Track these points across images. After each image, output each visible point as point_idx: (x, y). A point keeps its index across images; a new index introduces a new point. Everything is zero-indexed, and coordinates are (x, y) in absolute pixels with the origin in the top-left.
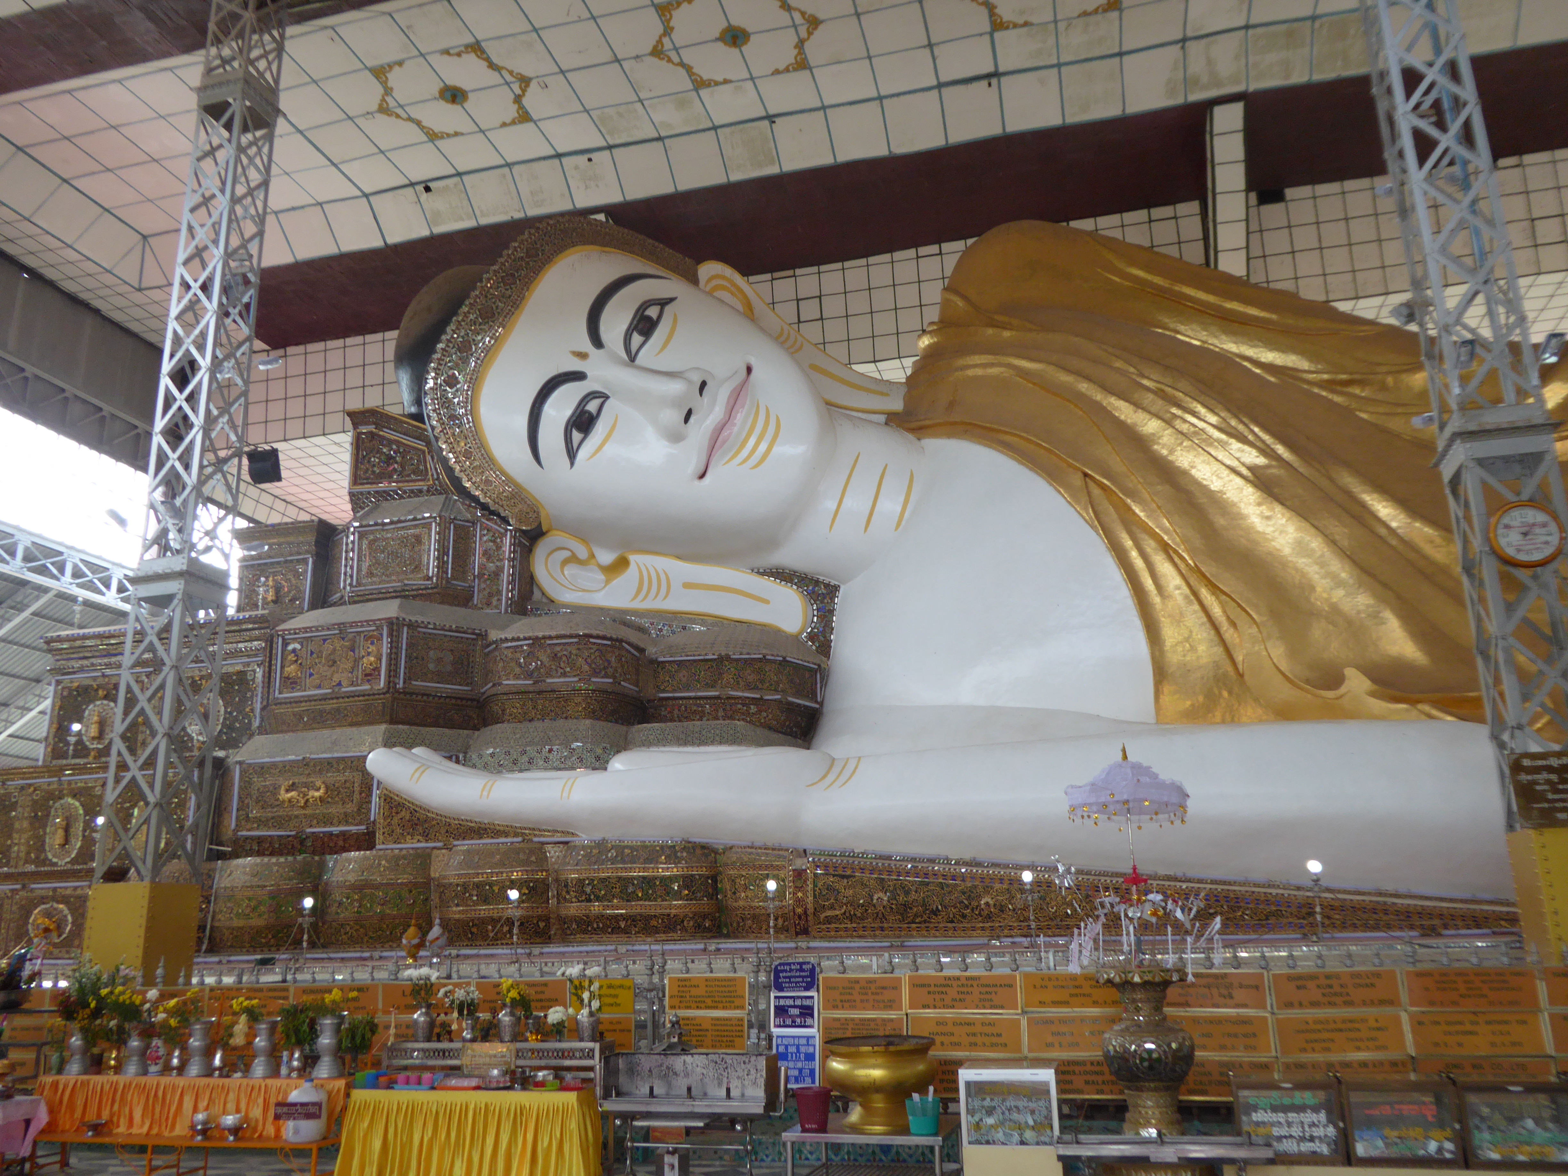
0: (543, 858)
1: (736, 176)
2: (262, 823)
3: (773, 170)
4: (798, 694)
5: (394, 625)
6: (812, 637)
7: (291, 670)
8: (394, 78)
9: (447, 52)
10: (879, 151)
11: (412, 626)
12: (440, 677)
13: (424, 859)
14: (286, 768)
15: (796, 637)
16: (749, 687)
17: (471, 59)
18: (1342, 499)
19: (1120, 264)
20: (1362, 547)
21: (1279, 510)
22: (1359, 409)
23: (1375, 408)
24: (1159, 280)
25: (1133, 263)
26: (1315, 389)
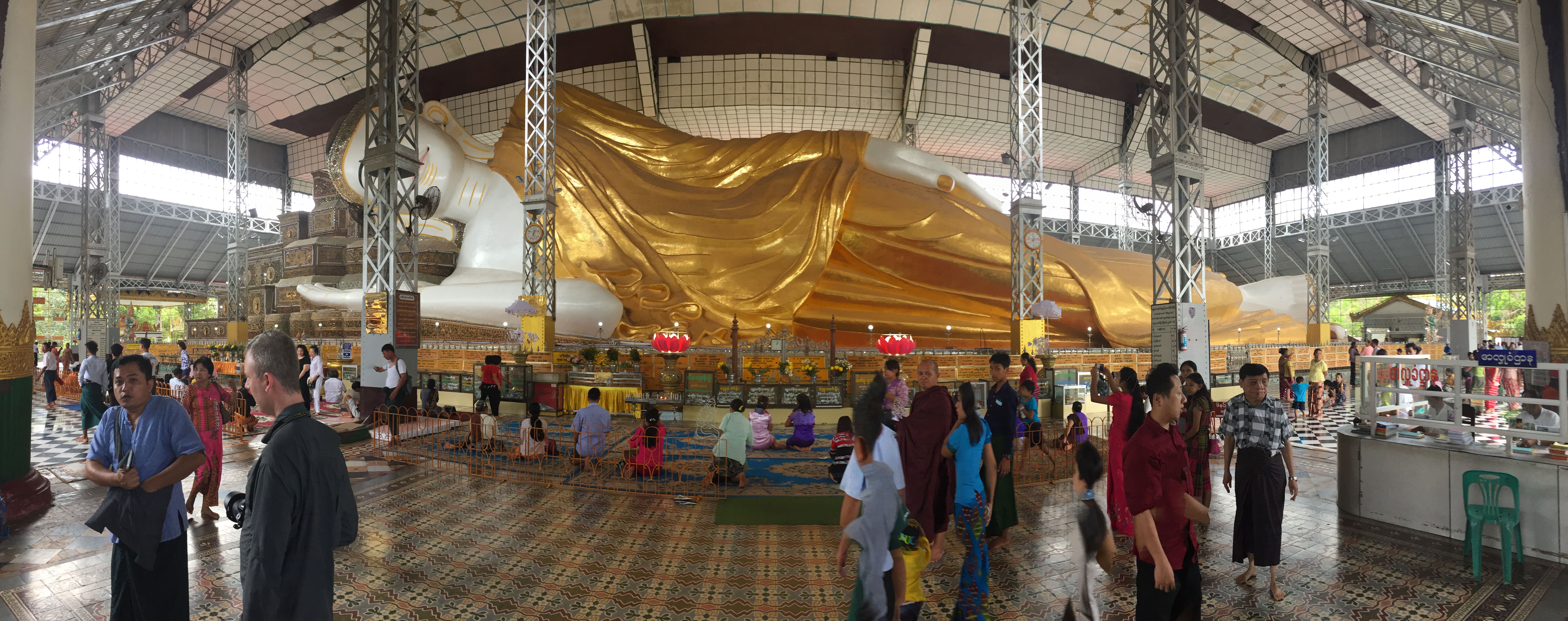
0: (341, 315)
1: (451, 60)
2: (283, 304)
3: (464, 56)
4: (444, 262)
5: (315, 246)
6: (456, 242)
7: (288, 260)
8: (314, 48)
9: (331, 37)
10: (499, 45)
11: (320, 245)
12: (331, 260)
13: (310, 315)
14: (287, 288)
15: (451, 243)
16: (425, 261)
17: (339, 37)
18: (604, 201)
19: (570, 99)
20: (604, 219)
21: (579, 205)
22: (644, 162)
23: (651, 162)
24: (583, 106)
25: (576, 98)
26: (631, 153)
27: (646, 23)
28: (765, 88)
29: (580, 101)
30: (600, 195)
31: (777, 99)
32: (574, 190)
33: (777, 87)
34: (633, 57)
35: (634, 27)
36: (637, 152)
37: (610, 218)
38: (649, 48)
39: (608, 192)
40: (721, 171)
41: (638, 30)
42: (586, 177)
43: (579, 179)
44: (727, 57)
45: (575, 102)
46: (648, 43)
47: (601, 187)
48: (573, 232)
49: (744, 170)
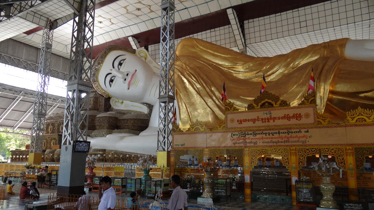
18: (210, 93)
19: (199, 46)
20: (210, 102)
21: (198, 96)
22: (232, 73)
23: (235, 72)
24: (205, 49)
25: (201, 45)
26: (225, 69)
27: (234, 8)
28: (297, 25)
29: (203, 47)
30: (208, 90)
31: (304, 30)
32: (197, 89)
33: (303, 24)
34: (229, 23)
35: (227, 10)
36: (229, 68)
37: (213, 102)
38: (237, 19)
39: (213, 89)
40: (269, 73)
41: (229, 11)
42: (202, 82)
43: (200, 84)
44: (277, 15)
45: (202, 47)
46: (236, 16)
47: (209, 87)
48: (196, 109)
49: (280, 71)
